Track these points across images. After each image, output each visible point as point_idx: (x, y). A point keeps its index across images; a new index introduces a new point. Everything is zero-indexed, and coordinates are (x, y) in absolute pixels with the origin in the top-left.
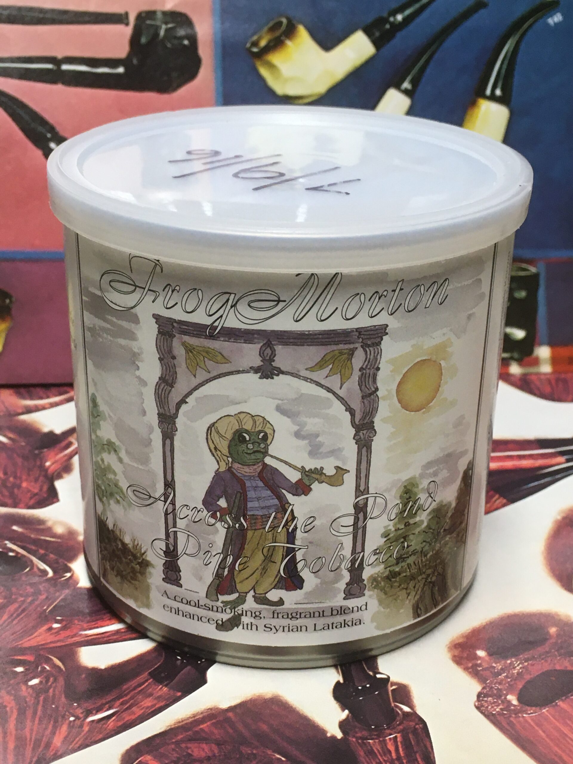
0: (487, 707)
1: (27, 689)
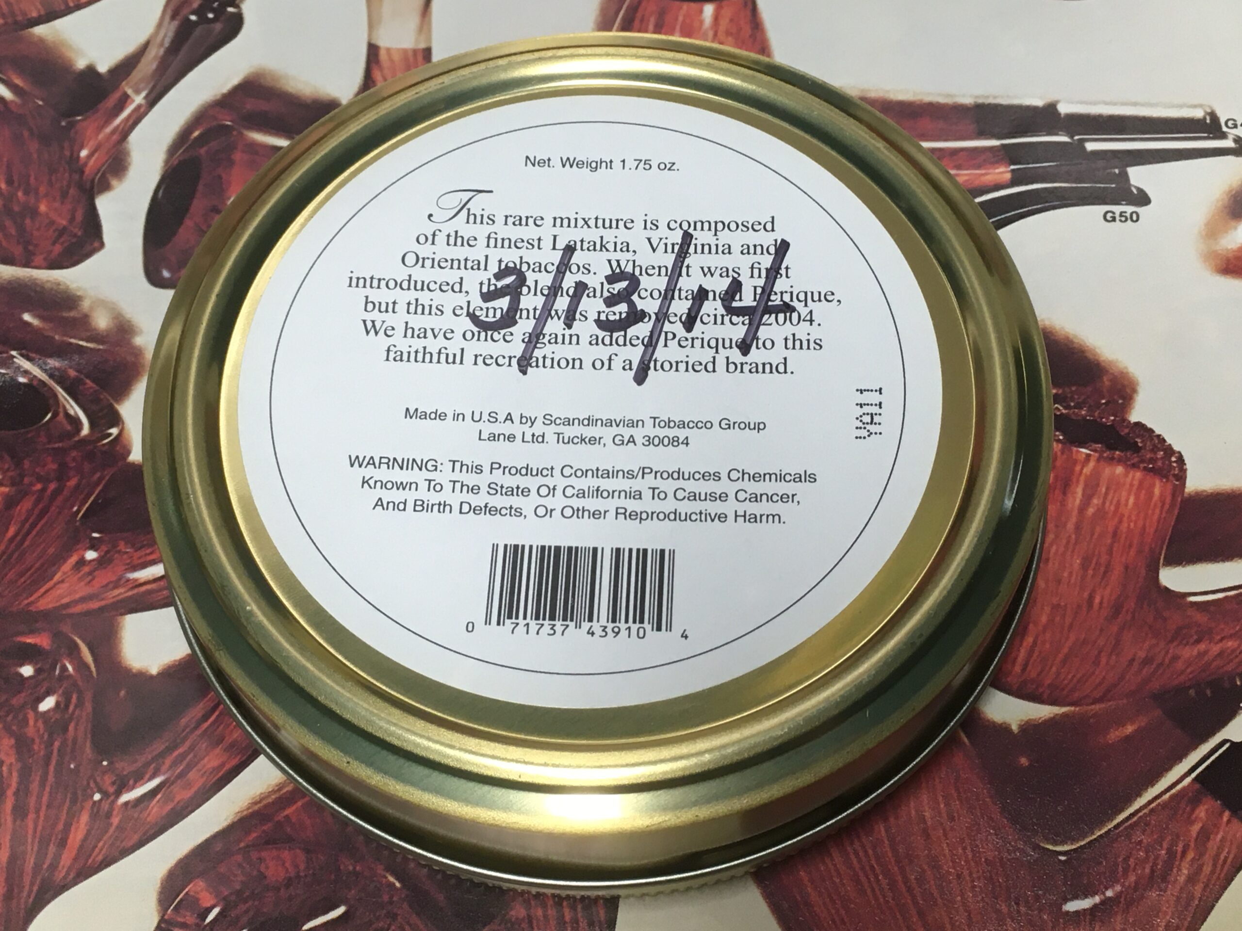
1: (36, 721)
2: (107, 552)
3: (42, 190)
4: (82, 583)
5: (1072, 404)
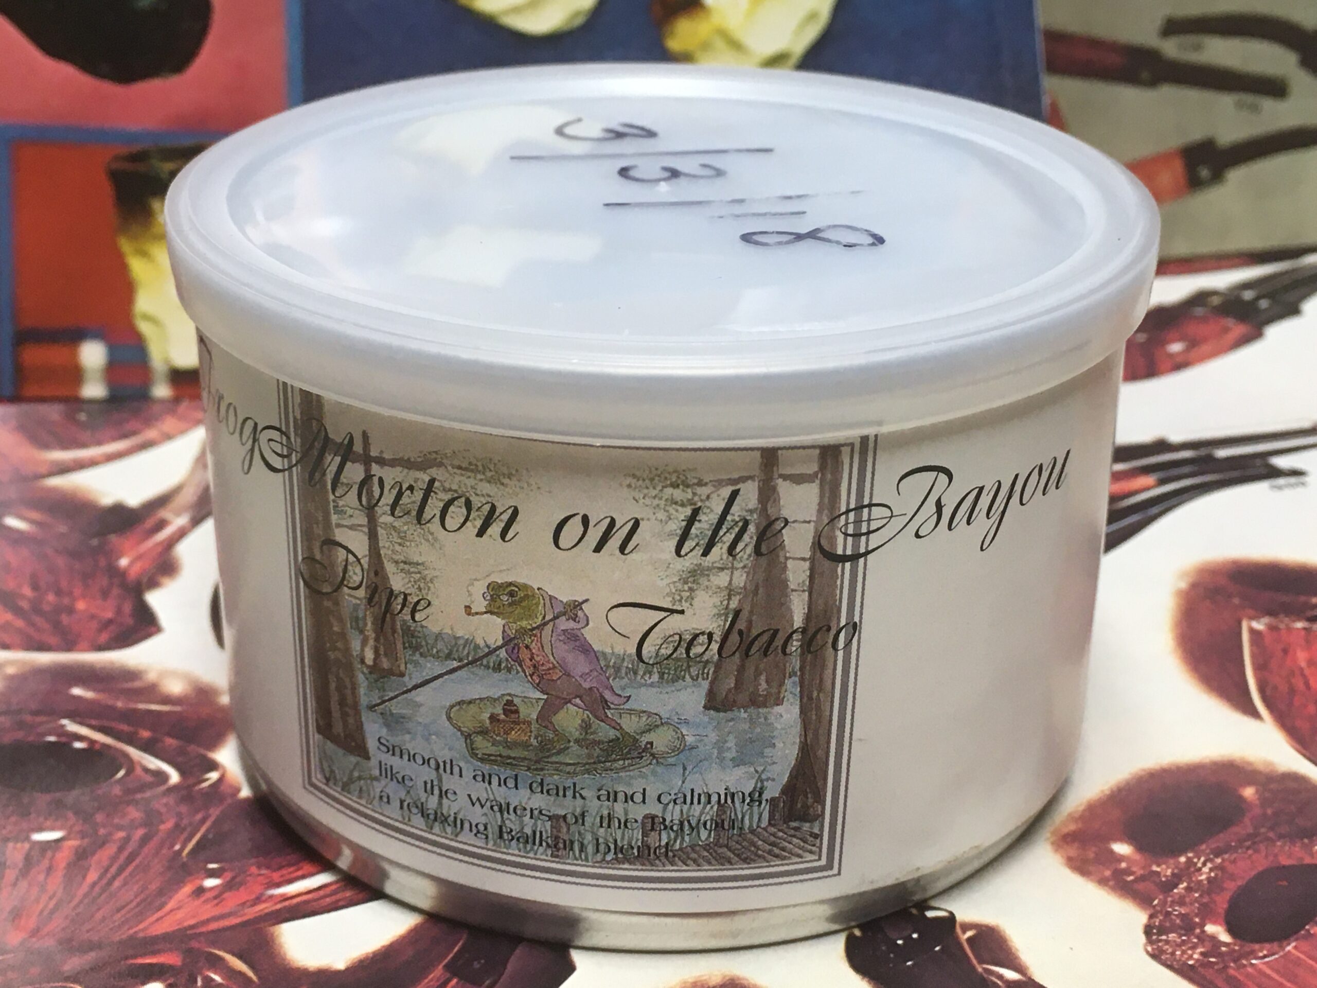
0: (1173, 954)
2: (233, 878)
3: (77, 592)
4: (209, 906)
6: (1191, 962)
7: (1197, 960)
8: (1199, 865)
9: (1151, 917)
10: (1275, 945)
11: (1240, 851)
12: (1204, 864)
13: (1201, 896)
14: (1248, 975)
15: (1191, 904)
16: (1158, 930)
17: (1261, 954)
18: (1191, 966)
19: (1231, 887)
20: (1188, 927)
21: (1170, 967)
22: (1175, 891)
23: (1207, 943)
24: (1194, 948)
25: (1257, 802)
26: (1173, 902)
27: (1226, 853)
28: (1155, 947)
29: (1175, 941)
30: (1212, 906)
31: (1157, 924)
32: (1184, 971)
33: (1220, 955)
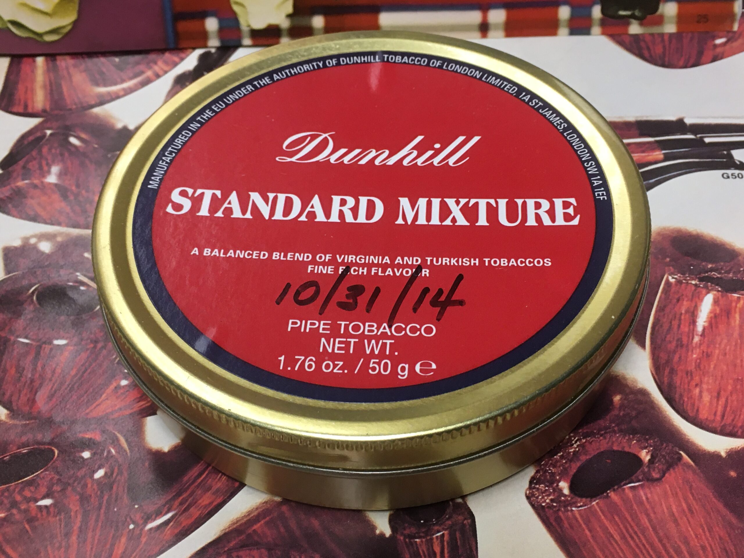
0: (538, 498)
1: (92, 484)
4: (119, 400)
5: (723, 271)
6: (544, 504)
7: (548, 503)
8: (573, 442)
9: (537, 472)
10: (589, 499)
11: (597, 436)
12: (576, 442)
13: (566, 462)
14: (568, 518)
15: (559, 467)
16: (536, 482)
17: (579, 505)
18: (543, 506)
19: (584, 458)
20: (552, 482)
21: (533, 506)
22: (555, 457)
23: (556, 494)
24: (548, 496)
25: (618, 406)
26: (551, 463)
27: (590, 437)
28: (531, 492)
29: (542, 490)
30: (568, 470)
31: (538, 477)
32: (539, 510)
33: (559, 501)
